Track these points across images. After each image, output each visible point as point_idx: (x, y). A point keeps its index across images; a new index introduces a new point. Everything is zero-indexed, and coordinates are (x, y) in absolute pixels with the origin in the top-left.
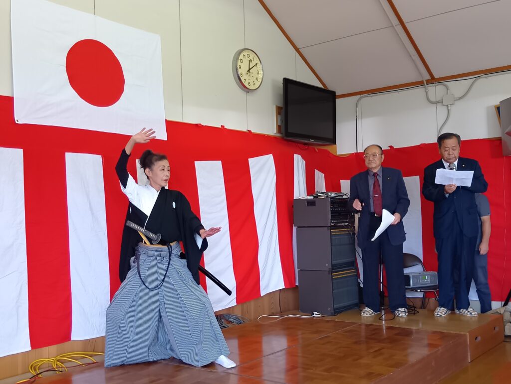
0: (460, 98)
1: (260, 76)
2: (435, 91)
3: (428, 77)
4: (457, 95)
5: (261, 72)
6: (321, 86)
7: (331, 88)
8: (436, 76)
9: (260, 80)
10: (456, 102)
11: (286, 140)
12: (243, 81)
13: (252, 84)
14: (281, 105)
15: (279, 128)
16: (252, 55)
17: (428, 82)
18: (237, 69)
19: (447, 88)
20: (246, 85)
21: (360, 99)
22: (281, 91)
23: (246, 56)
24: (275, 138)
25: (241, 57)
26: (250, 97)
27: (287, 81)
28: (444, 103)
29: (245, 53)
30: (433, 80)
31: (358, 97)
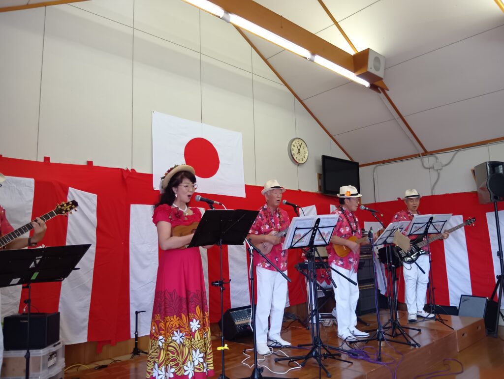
0: (446, 165)
1: (307, 155)
2: (428, 160)
3: (422, 151)
4: (444, 163)
5: (307, 152)
6: (349, 159)
7: (356, 160)
8: (428, 150)
9: (306, 157)
10: (443, 168)
11: (325, 195)
12: (295, 158)
13: (301, 159)
14: (321, 172)
15: (320, 187)
16: (301, 142)
17: (423, 155)
18: (291, 151)
19: (437, 158)
20: (297, 160)
21: (376, 167)
22: (321, 164)
23: (297, 143)
24: (317, 194)
25: (294, 143)
26: (300, 168)
27: (324, 157)
28: (435, 168)
29: (296, 141)
30: (426, 153)
31: (375, 165)
